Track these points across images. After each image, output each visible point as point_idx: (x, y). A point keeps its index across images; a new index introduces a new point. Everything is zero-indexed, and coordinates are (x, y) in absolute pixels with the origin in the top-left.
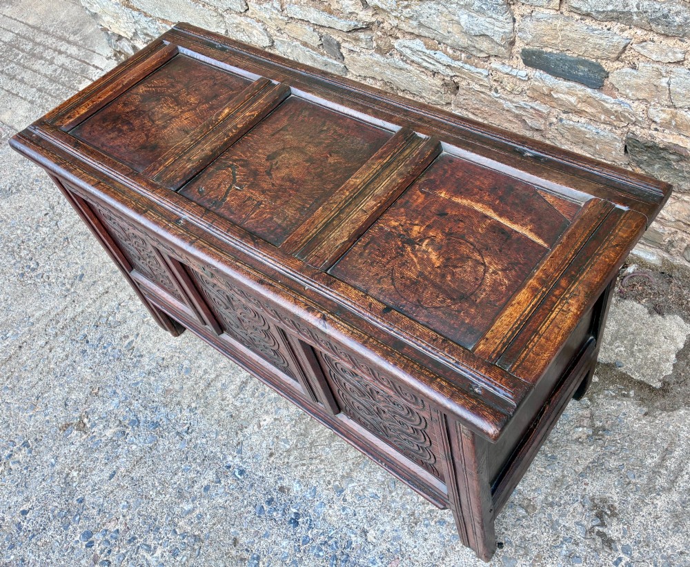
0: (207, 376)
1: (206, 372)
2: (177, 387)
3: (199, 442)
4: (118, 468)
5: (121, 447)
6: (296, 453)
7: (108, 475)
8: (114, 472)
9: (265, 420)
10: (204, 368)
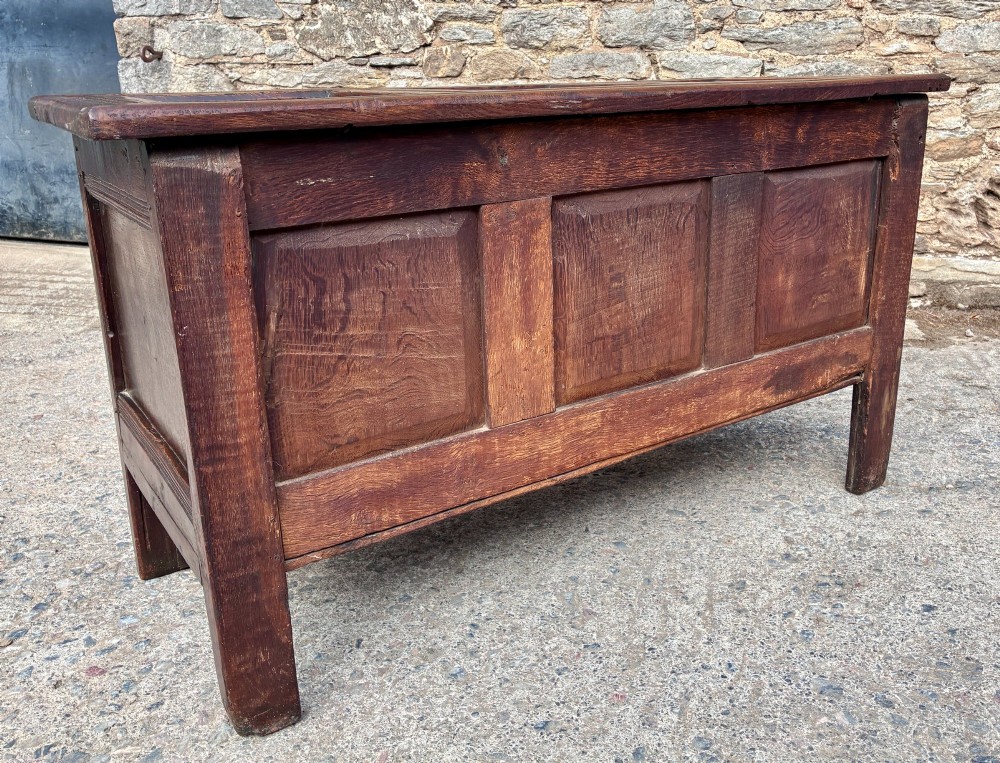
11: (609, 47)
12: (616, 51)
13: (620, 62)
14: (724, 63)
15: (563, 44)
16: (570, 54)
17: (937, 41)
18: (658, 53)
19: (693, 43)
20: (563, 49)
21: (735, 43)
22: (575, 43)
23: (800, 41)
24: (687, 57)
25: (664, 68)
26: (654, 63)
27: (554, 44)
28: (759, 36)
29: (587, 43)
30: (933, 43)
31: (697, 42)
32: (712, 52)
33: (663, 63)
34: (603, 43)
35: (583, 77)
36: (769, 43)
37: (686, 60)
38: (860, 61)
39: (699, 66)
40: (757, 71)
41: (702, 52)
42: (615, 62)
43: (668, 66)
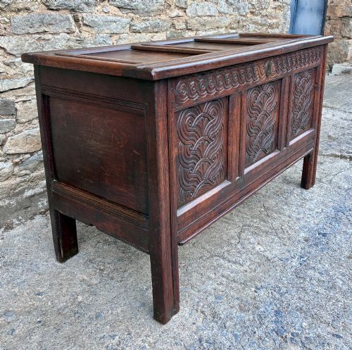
2: (237, 302)
3: (286, 282)
4: (329, 333)
5: (307, 336)
7: (338, 340)
8: (333, 335)
9: (260, 249)
11: (52, 10)
12: (57, 13)
13: (61, 21)
14: (115, 22)
15: (20, 6)
16: (26, 14)
17: (187, 10)
18: (80, 15)
19: (97, 8)
20: (19, 10)
21: (117, 9)
22: (28, 5)
23: (144, 9)
24: (96, 17)
25: (85, 25)
26: (76, 20)
27: (13, 6)
28: (128, 5)
29: (36, 7)
30: (185, 12)
31: (99, 8)
32: (107, 14)
33: (85, 22)
34: (47, 6)
35: (38, 33)
36: (132, 9)
37: (96, 20)
38: (164, 21)
39: (102, 23)
40: (128, 26)
41: (103, 14)
42: (58, 21)
43: (87, 23)
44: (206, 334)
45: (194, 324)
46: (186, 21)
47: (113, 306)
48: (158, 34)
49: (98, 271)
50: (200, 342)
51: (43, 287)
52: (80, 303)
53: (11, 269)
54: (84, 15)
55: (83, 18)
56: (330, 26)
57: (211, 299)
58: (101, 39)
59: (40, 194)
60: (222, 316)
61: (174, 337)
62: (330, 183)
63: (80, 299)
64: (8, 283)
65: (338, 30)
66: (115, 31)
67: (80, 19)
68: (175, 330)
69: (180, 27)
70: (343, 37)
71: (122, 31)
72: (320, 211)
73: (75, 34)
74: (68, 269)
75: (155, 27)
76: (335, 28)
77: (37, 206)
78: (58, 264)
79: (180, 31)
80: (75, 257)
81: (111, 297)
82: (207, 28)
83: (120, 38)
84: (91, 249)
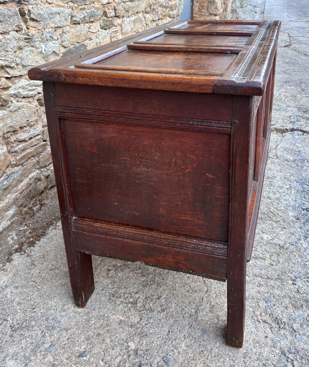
0: (262, 283)
1: (260, 285)
2: (286, 301)
6: (274, 219)
9: (267, 237)
10: (257, 288)
12: (5, 6)
13: (10, 17)
14: (59, 14)
18: (26, 8)
24: (42, 9)
25: (32, 19)
26: (23, 14)
32: (51, 5)
33: (32, 16)
37: (42, 12)
38: (98, 9)
39: (47, 16)
40: (70, 17)
41: (47, 5)
42: (6, 18)
43: (34, 17)
44: (284, 344)
45: (266, 337)
46: (114, 7)
47: (174, 343)
48: (94, 24)
49: (130, 305)
50: (285, 355)
51: (80, 346)
52: (136, 351)
53: (27, 334)
54: (30, 7)
55: (29, 11)
56: (198, 4)
57: (262, 304)
58: (48, 35)
59: (8, 227)
60: (285, 320)
61: (258, 359)
62: (277, 157)
63: (132, 346)
64: (34, 352)
65: (206, 8)
66: (59, 25)
67: (27, 12)
68: (254, 350)
69: (111, 15)
70: (211, 14)
71: (65, 24)
72: (288, 187)
73: (23, 32)
74: (94, 313)
75: (92, 16)
76: (202, 6)
77: (7, 243)
78: (80, 310)
79: (110, 19)
80: (94, 296)
81: (165, 333)
82: (130, 13)
83: (63, 32)
84: (106, 281)
